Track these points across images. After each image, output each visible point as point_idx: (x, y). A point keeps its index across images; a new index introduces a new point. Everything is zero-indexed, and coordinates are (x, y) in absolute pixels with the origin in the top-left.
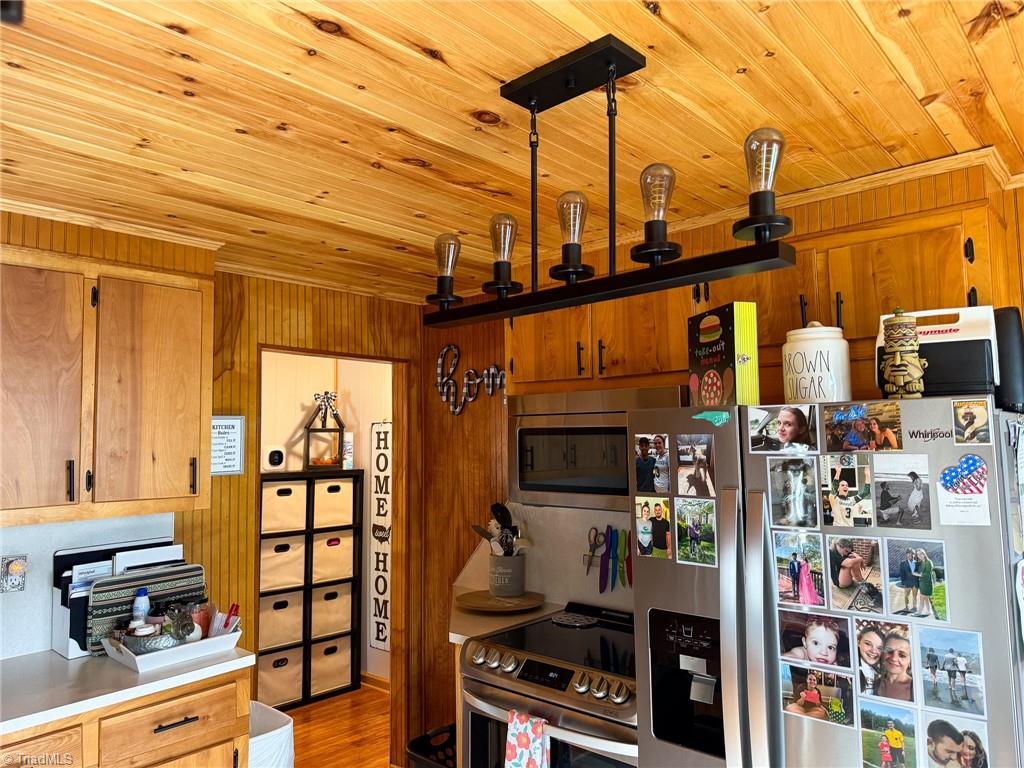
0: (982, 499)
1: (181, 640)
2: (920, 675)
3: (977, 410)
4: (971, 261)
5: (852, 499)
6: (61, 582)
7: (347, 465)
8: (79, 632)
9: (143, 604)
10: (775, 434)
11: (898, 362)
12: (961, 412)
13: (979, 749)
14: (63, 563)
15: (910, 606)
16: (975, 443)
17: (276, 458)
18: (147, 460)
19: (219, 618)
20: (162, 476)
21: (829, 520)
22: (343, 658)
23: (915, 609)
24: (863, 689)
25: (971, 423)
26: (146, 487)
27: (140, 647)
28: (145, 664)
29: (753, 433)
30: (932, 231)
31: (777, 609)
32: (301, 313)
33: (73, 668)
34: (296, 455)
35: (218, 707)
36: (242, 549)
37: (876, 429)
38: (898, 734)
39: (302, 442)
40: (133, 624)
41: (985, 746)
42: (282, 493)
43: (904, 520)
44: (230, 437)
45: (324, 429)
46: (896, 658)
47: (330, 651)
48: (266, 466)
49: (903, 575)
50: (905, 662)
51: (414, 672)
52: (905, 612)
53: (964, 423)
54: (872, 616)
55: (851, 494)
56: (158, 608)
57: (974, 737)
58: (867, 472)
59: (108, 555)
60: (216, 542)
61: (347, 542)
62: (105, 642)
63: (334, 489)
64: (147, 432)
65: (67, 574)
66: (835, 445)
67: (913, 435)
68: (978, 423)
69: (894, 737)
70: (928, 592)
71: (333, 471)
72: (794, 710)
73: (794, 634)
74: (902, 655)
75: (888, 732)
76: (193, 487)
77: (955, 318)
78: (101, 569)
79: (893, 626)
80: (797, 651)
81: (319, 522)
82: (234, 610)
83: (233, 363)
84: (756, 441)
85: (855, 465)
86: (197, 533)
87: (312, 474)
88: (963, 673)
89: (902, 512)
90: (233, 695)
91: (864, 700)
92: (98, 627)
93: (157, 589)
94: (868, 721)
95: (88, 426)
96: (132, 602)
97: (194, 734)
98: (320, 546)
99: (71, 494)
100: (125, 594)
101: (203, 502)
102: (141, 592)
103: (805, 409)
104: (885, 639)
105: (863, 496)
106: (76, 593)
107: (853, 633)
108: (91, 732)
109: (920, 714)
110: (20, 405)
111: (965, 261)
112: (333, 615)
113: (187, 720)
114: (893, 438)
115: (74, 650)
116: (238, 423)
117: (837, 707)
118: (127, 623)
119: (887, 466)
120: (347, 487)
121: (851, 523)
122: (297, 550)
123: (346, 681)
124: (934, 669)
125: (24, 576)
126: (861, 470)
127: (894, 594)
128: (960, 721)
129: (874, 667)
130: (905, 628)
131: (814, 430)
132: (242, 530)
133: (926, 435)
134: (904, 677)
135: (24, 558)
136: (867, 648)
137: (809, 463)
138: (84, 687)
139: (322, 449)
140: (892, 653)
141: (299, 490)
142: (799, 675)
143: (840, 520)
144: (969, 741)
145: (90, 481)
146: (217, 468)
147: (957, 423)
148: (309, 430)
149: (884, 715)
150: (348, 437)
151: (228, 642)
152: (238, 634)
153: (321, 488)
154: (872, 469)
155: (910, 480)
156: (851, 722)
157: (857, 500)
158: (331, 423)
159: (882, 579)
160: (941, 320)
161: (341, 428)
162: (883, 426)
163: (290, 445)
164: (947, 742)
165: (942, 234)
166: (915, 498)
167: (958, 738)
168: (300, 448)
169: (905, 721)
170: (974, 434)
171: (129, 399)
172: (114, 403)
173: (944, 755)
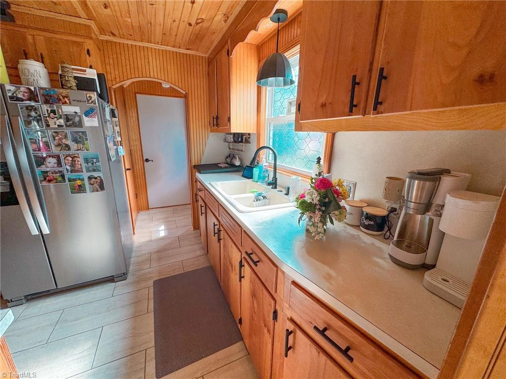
0: (96, 119)
2: (84, 165)
3: (92, 96)
4: (90, 56)
5: (56, 119)
10: (20, 96)
11: (67, 79)
12: (88, 95)
13: (101, 180)
15: (79, 148)
16: (92, 105)
21: (48, 126)
23: (80, 149)
24: (67, 173)
25: (91, 99)
29: (9, 94)
30: (76, 42)
31: (32, 155)
37: (61, 98)
38: (79, 181)
41: (103, 178)
43: (74, 125)
46: (77, 162)
49: (75, 141)
50: (79, 163)
52: (78, 150)
53: (89, 99)
54: (68, 152)
55: (55, 117)
57: (99, 177)
58: (60, 111)
66: (47, 102)
67: (74, 101)
68: (93, 99)
69: (79, 182)
70: (83, 144)
72: (44, 183)
73: (41, 161)
74: (78, 161)
75: (77, 182)
77: (85, 71)
79: (74, 154)
80: (43, 166)
84: (11, 98)
85: (55, 108)
88: (95, 163)
89: (73, 123)
94: (70, 180)
103: (32, 88)
104: (73, 158)
105: (60, 118)
107: (62, 158)
109: (85, 175)
111: (87, 56)
114: (68, 101)
117: (60, 179)
119: (68, 109)
121: (57, 127)
124: (88, 163)
126: (58, 110)
127: (74, 146)
128: (96, 174)
129: (70, 166)
130: (78, 154)
131: (37, 96)
133: (78, 101)
134: (80, 167)
136: (67, 161)
137: (37, 107)
140: (75, 161)
142: (45, 173)
143: (52, 125)
144: (99, 178)
147: (87, 99)
149: (75, 177)
154: (61, 110)
155: (74, 114)
156: (65, 182)
157: (58, 119)
160: (81, 70)
162: (64, 97)
164: (93, 180)
165: (79, 45)
166: (77, 119)
167: (96, 178)
169: (81, 177)
170: (92, 102)
173: (92, 183)
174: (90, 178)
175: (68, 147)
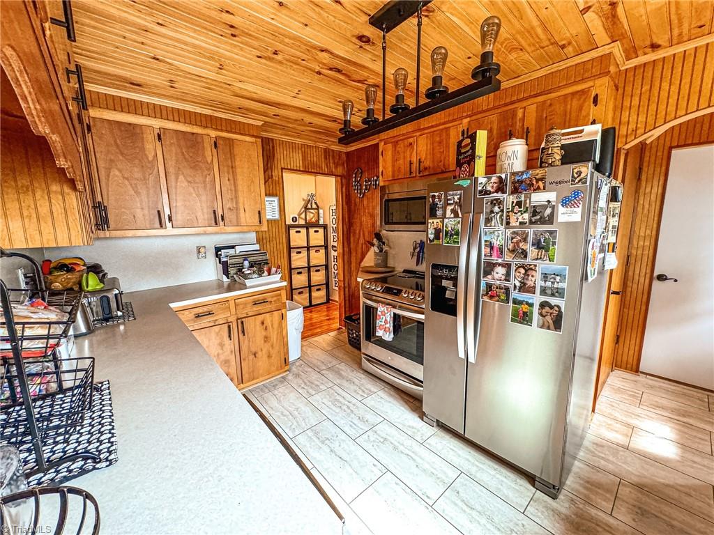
0: (579, 210)
1: (260, 276)
2: (540, 283)
3: (583, 169)
4: (595, 106)
5: (519, 214)
6: (217, 256)
7: (321, 222)
8: (226, 272)
9: (246, 264)
10: (489, 188)
11: (550, 152)
12: (576, 171)
13: (560, 311)
14: (218, 249)
15: (539, 257)
16: (580, 184)
17: (294, 219)
18: (242, 211)
19: (274, 270)
20: (248, 217)
21: (508, 223)
22: (323, 293)
23: (541, 258)
24: (514, 290)
25: (579, 176)
26: (243, 221)
27: (246, 277)
28: (248, 283)
29: (480, 188)
30: (578, 92)
31: (483, 261)
32: (297, 155)
33: (226, 285)
34: (302, 218)
35: (275, 298)
36: (281, 248)
37: (534, 182)
38: (527, 306)
39: (304, 214)
40: (243, 270)
41: (563, 310)
42: (297, 232)
43: (543, 221)
44: (274, 205)
45: (312, 209)
46: (530, 277)
47: (318, 290)
48: (289, 222)
49: (537, 245)
50: (533, 279)
51: (347, 295)
52: (537, 259)
53: (576, 176)
54: (522, 261)
55: (519, 211)
56: (251, 266)
57: (558, 307)
58: (528, 201)
59: (233, 247)
60: (272, 245)
61: (323, 251)
62: (235, 276)
63: (316, 231)
64: (241, 200)
65: (219, 253)
66: (515, 191)
67: (551, 183)
68: (583, 175)
69: (525, 308)
70: (547, 251)
71: (316, 225)
72: (486, 299)
74: (533, 276)
75: (523, 306)
76: (260, 221)
77: (582, 131)
78: (231, 252)
79: (530, 265)
80: (489, 277)
81: (312, 243)
82: (279, 267)
83: (272, 175)
84: (480, 192)
85: (523, 199)
86: (265, 241)
87: (308, 226)
88: (558, 283)
89: (541, 218)
90: (280, 295)
91: (515, 294)
92: (232, 271)
93: (251, 259)
94: (515, 301)
95: (219, 197)
96: (243, 263)
97: (268, 307)
98: (312, 252)
99: (216, 223)
100: (240, 260)
101: (264, 228)
102: (246, 260)
103: (503, 176)
104: (526, 271)
105: (524, 212)
106: (224, 259)
107: (513, 268)
108: (232, 303)
109: (537, 299)
110: (193, 188)
111: (592, 105)
112: (318, 277)
113: (264, 302)
114: (541, 185)
115: (225, 279)
116: (276, 199)
117: (503, 297)
118: (242, 269)
119: (538, 198)
120: (321, 231)
121: (518, 224)
122: (304, 253)
123: (324, 300)
124: (545, 281)
125: (205, 253)
126: (525, 201)
127: (532, 252)
128: (553, 301)
129: (520, 282)
130: (535, 266)
131: (506, 185)
132: (281, 241)
133: (557, 183)
134: (533, 285)
135: (205, 247)
136: (518, 274)
137: (502, 199)
138: (229, 289)
139: (311, 216)
140: (528, 275)
141: (304, 231)
143: (513, 223)
144: (556, 308)
145: (222, 217)
146: (269, 217)
147: (573, 176)
148: (306, 208)
149: (522, 299)
150: (321, 211)
151: (278, 277)
152: (281, 275)
153: (312, 231)
154: (530, 200)
155: (547, 203)
156: (508, 303)
157: (522, 214)
158: (314, 206)
159: (529, 247)
160: (576, 132)
161: (318, 208)
162: (537, 181)
163: (300, 214)
164: (547, 309)
165: (583, 92)
166: (548, 211)
167: (552, 307)
168: (303, 216)
169: (530, 301)
170: (579, 181)
171: (233, 186)
172: (227, 188)
173: (544, 313)
174: (543, 305)
175: (524, 254)
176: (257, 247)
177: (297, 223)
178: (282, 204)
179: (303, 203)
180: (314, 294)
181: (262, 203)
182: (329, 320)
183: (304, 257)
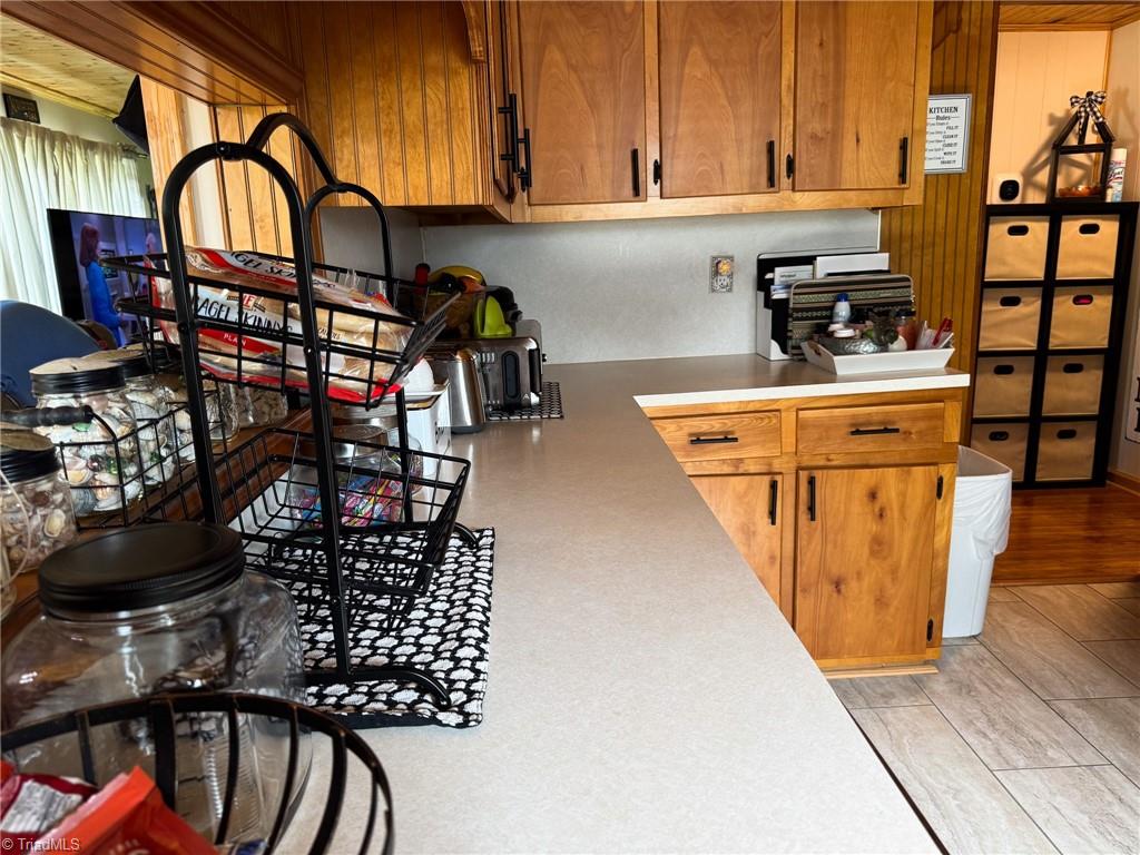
1: (883, 347)
6: (764, 285)
7: (1114, 194)
8: (780, 334)
9: (843, 309)
14: (765, 266)
17: (1009, 189)
18: (849, 141)
19: (928, 334)
20: (868, 164)
22: (1082, 448)
26: (848, 176)
27: (840, 347)
28: (842, 364)
33: (775, 369)
34: (1037, 186)
35: (922, 425)
36: (960, 270)
39: (1047, 170)
40: (833, 327)
42: (1014, 231)
44: (952, 123)
45: (1082, 148)
47: (1067, 435)
48: (994, 198)
56: (857, 317)
59: (809, 260)
60: (928, 258)
61: (1103, 303)
62: (805, 345)
63: (1089, 229)
64: (850, 106)
65: (769, 276)
71: (1092, 204)
76: (903, 176)
78: (802, 273)
81: (1065, 270)
82: (946, 325)
83: (959, 22)
86: (906, 245)
87: (1057, 209)
90: (940, 416)
92: (798, 329)
93: (861, 297)
95: (787, 101)
96: (832, 308)
97: (895, 447)
98: (1063, 306)
99: (771, 181)
100: (825, 298)
101: (913, 196)
102: (842, 296)
106: (778, 294)
108: (789, 419)
110: (722, 79)
112: (1076, 392)
113: (886, 430)
115: (775, 352)
116: (962, 103)
118: (828, 325)
120: (1109, 229)
122: (1031, 307)
123: (1085, 473)
125: (731, 276)
132: (961, 245)
135: (731, 258)
138: (784, 379)
139: (1076, 175)
141: (1039, 229)
145: (791, 163)
146: (932, 165)
148: (1058, 149)
150: (1119, 155)
151: (944, 355)
152: (951, 351)
153: (1070, 228)
158: (1092, 138)
161: (1107, 143)
163: (1029, 173)
168: (1043, 177)
171: (831, 64)
172: (815, 71)
176: (881, 261)
177: (1017, 201)
178: (982, 121)
179: (1045, 133)
180: (1049, 447)
181: (916, 114)
182: (1097, 540)
183: (1029, 316)
